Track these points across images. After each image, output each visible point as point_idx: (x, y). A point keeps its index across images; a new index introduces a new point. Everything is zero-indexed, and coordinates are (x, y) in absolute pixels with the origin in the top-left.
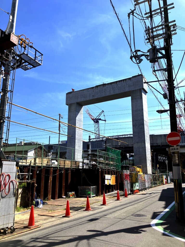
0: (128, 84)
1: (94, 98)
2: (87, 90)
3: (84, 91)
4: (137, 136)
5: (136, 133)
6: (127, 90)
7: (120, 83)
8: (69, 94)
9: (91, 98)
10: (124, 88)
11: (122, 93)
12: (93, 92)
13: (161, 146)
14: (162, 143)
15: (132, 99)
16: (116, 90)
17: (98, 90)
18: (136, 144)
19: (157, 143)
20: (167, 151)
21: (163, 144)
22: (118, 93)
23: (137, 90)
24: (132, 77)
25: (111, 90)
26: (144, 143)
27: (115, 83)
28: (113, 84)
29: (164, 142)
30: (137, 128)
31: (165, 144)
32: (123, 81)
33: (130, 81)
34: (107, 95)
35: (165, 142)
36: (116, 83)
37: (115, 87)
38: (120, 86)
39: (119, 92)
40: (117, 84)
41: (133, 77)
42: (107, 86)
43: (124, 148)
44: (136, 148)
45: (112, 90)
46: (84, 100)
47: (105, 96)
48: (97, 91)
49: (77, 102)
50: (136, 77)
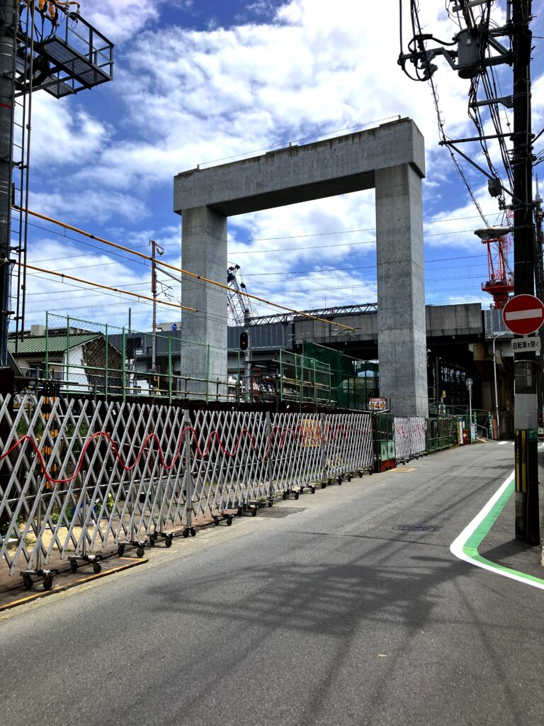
0: (366, 148)
1: (260, 191)
2: (240, 165)
3: (231, 169)
4: (389, 310)
5: (387, 299)
6: (363, 167)
7: (343, 144)
8: (183, 179)
9: (252, 191)
10: (356, 161)
11: (348, 177)
12: (260, 171)
13: (454, 337)
14: (456, 329)
15: (379, 197)
16: (331, 167)
17: (272, 165)
18: (387, 332)
19: (443, 331)
20: (471, 354)
21: (459, 333)
22: (335, 176)
23: (396, 166)
24: (378, 126)
25: (315, 167)
26: (408, 330)
27: (326, 146)
28: (320, 146)
29: (464, 327)
30: (389, 284)
31: (467, 333)
32: (353, 140)
33: (371, 138)
34: (301, 183)
35: (466, 327)
36: (331, 145)
37: (328, 157)
38: (341, 153)
39: (341, 175)
40: (334, 147)
41: (383, 126)
42: (301, 153)
43: (346, 344)
44: (384, 343)
45: (318, 166)
46: (232, 198)
47: (296, 185)
48: (270, 168)
49: (207, 203)
50: (392, 128)
